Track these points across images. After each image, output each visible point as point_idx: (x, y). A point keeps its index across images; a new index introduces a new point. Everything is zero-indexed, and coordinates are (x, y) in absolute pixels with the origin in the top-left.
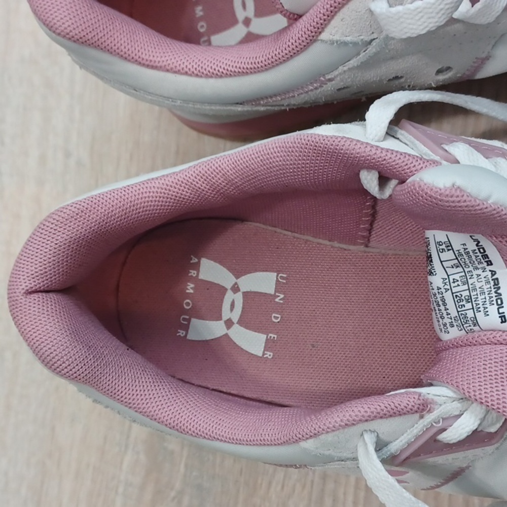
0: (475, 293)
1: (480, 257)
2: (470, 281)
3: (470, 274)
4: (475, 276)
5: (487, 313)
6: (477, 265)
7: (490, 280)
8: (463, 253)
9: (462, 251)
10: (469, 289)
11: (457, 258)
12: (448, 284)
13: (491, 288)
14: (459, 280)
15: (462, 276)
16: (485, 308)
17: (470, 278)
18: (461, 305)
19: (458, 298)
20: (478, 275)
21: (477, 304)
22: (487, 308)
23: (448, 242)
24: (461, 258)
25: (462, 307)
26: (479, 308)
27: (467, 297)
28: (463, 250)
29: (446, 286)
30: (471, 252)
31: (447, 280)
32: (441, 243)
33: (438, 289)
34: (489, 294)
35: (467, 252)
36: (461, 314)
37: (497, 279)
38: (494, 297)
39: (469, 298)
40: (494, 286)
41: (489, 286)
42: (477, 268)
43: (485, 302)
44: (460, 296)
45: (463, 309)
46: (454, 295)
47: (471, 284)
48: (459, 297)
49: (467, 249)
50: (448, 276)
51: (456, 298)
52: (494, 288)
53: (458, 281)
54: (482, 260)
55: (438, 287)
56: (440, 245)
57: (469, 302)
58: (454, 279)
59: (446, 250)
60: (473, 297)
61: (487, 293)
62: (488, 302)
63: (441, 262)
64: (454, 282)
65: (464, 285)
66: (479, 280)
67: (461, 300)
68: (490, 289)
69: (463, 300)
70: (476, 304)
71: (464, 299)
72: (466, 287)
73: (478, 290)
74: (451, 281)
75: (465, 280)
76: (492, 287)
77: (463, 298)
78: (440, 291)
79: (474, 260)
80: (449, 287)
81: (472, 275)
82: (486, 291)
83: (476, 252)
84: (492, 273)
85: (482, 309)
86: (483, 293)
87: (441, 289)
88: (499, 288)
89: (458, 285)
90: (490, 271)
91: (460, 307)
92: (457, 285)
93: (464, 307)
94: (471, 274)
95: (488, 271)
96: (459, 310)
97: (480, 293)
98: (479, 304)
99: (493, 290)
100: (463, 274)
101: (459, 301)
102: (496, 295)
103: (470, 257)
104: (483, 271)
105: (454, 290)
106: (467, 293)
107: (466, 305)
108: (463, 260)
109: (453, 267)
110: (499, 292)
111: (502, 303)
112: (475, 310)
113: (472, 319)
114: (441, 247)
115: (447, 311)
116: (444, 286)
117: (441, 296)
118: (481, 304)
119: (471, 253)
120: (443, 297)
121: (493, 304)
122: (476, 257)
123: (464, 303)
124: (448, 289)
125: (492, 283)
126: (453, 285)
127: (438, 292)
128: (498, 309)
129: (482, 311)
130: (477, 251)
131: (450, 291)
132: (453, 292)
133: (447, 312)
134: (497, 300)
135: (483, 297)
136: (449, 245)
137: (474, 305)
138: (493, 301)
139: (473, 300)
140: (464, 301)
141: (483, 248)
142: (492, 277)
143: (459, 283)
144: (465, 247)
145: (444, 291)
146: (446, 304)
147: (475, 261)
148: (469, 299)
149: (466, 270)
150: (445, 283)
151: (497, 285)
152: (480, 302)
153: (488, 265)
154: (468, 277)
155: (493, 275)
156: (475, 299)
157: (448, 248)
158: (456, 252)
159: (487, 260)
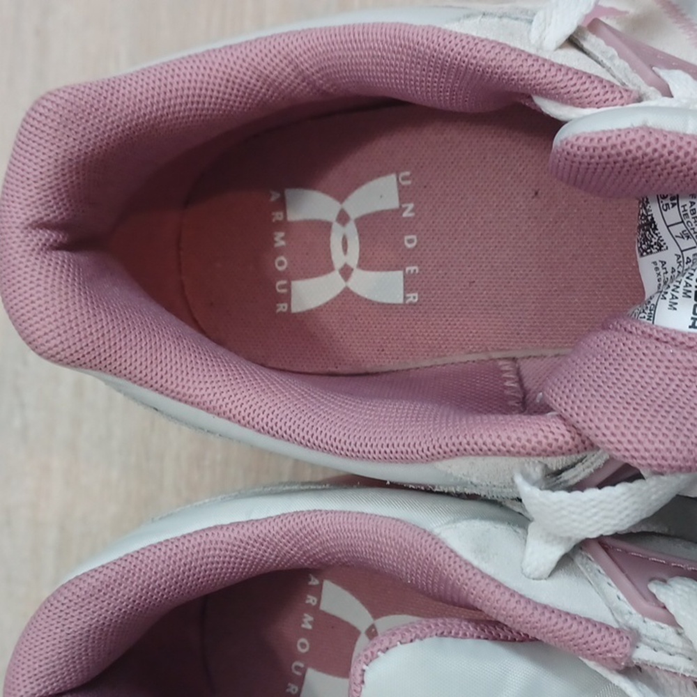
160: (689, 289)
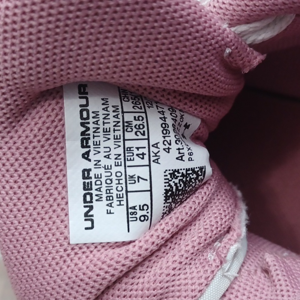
0: (117, 133)
1: (94, 187)
2: (120, 151)
3: (119, 161)
4: (113, 157)
5: (103, 102)
6: (104, 174)
7: (92, 146)
8: (115, 199)
9: (115, 203)
10: (124, 140)
11: (127, 192)
12: (152, 154)
13: (94, 137)
14: (135, 156)
15: (131, 160)
16: (106, 109)
17: (120, 155)
18: (139, 120)
19: (142, 131)
20: (107, 157)
21: (116, 116)
22: (103, 109)
23: (130, 219)
24: (121, 193)
25: (139, 117)
26: (114, 111)
27: (129, 130)
28: (113, 205)
29: (155, 152)
30: (104, 199)
31: (152, 159)
32: (142, 218)
33: (169, 149)
34: (98, 128)
35: (110, 200)
36: (141, 109)
37: (83, 147)
38: (91, 123)
39: (125, 128)
40: (89, 138)
41: (96, 139)
42: (106, 168)
43: (104, 118)
44: (138, 133)
45: (137, 115)
46: (146, 137)
47: (119, 146)
48: (140, 132)
49: (108, 205)
50: (149, 166)
51: (144, 132)
52: (89, 135)
53: (137, 155)
54: (93, 180)
55: (169, 152)
56: (144, 216)
57: (127, 122)
58: (143, 158)
59: (137, 208)
60: (121, 128)
61: (101, 130)
62: (101, 117)
63: (151, 191)
64: (143, 154)
65: (130, 148)
66: (108, 150)
67: (138, 127)
68: (95, 134)
69: (135, 127)
70: (117, 118)
71: (133, 128)
72: (128, 144)
73: (111, 137)
74: (146, 157)
75: (126, 155)
76: (91, 137)
77: (135, 130)
78: (168, 146)
79: (104, 185)
80: (152, 149)
81: (116, 159)
82: (101, 134)
83: (97, 198)
84: (88, 156)
85: (111, 109)
86: (105, 131)
87: (164, 149)
88: (83, 133)
89: (138, 148)
90: (90, 160)
91: (141, 118)
92: (140, 149)
93: (135, 117)
94: (117, 161)
95: (92, 161)
96: (143, 115)
97: (109, 131)
98: (114, 116)
99: (91, 132)
100: (128, 163)
101: (141, 127)
102: (88, 125)
103: (108, 191)
104: (99, 161)
105: (145, 143)
106: (128, 136)
107: (132, 119)
108: (120, 189)
109: (139, 177)
110: (84, 129)
111: (81, 112)
112: (120, 110)
113: (126, 99)
114: (144, 213)
115: (162, 116)
116: (159, 151)
117: (167, 139)
118: (111, 117)
119: (104, 196)
120: (164, 137)
121: (93, 112)
122: (99, 190)
123: (135, 123)
124: (153, 146)
125: (91, 143)
126: (146, 151)
127: (170, 144)
128: (87, 105)
129: (110, 106)
130: (95, 198)
131: (151, 144)
132: (147, 141)
133: (163, 114)
134: (88, 118)
135: (106, 126)
136: (130, 216)
137: (120, 116)
138: (93, 117)
139: (121, 124)
140: (133, 125)
141: (85, 201)
142: (89, 151)
143: (136, 152)
144: (109, 208)
145: (161, 146)
146: (162, 125)
147: (104, 182)
148: (126, 126)
149: (122, 169)
150: (156, 156)
151: (85, 139)
152: (112, 119)
153: (89, 171)
154: (122, 157)
155: (88, 153)
156: (119, 124)
157: (133, 211)
158: (124, 203)
159: (87, 181)
160: (95, 120)
